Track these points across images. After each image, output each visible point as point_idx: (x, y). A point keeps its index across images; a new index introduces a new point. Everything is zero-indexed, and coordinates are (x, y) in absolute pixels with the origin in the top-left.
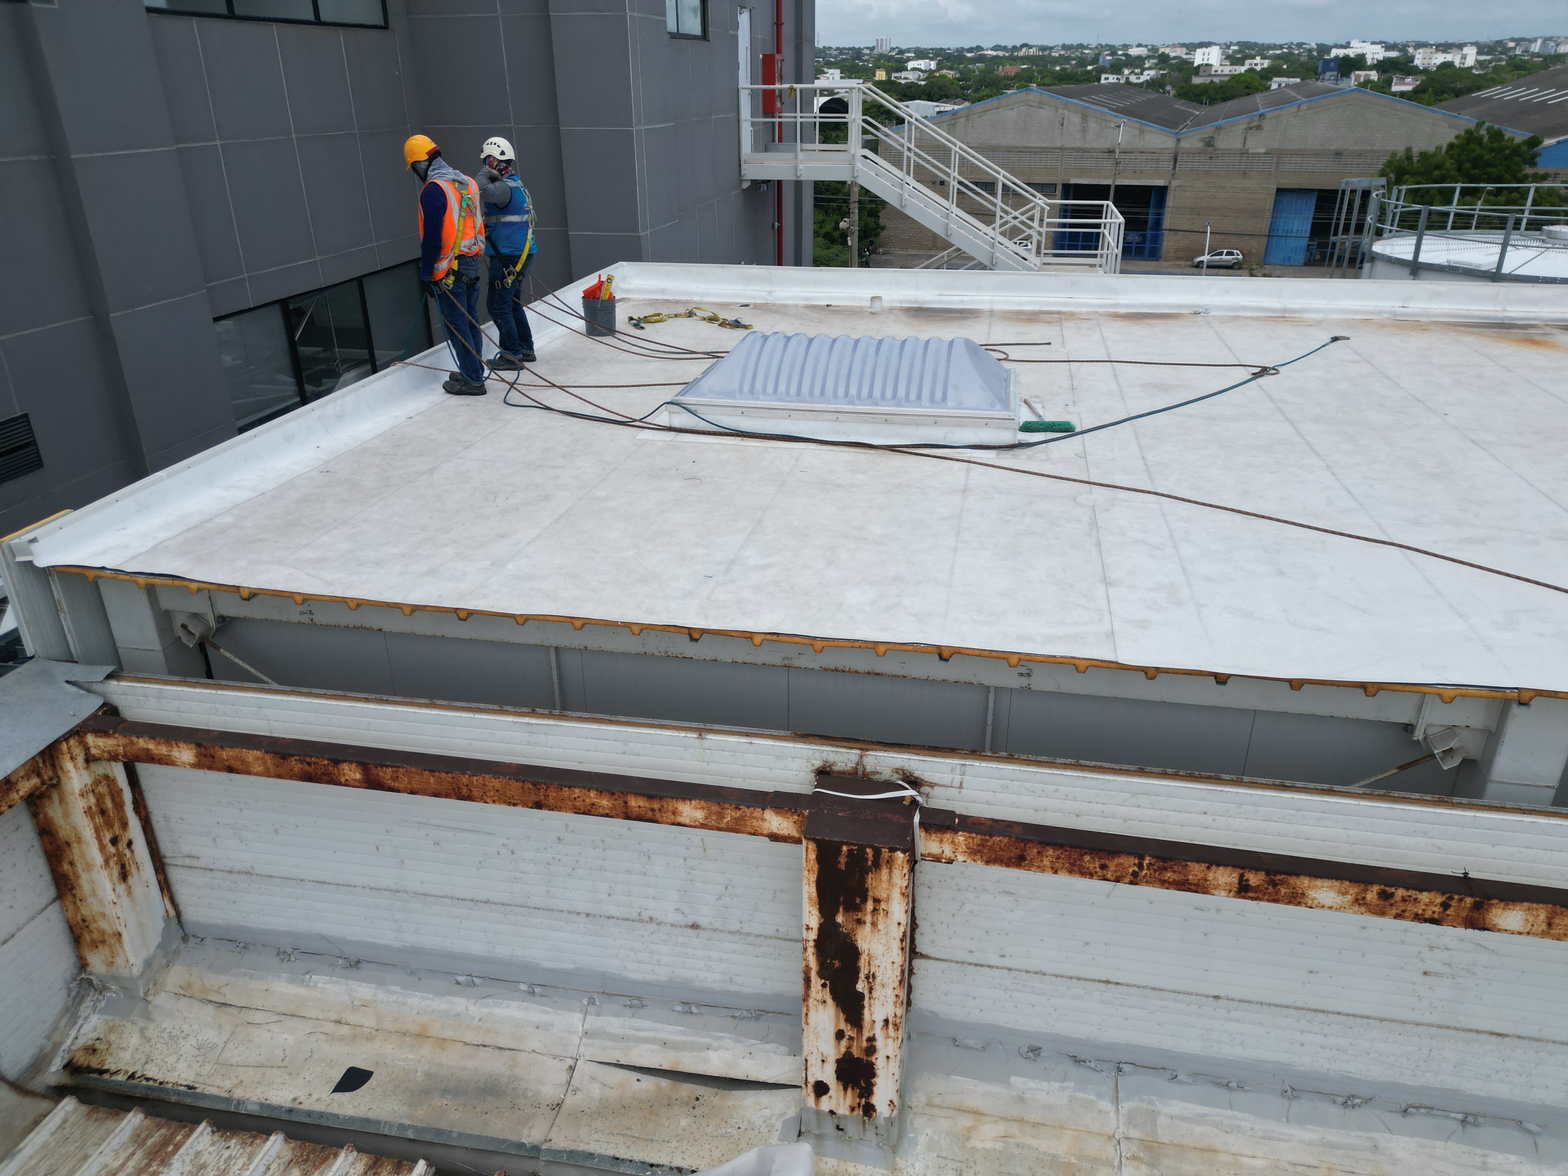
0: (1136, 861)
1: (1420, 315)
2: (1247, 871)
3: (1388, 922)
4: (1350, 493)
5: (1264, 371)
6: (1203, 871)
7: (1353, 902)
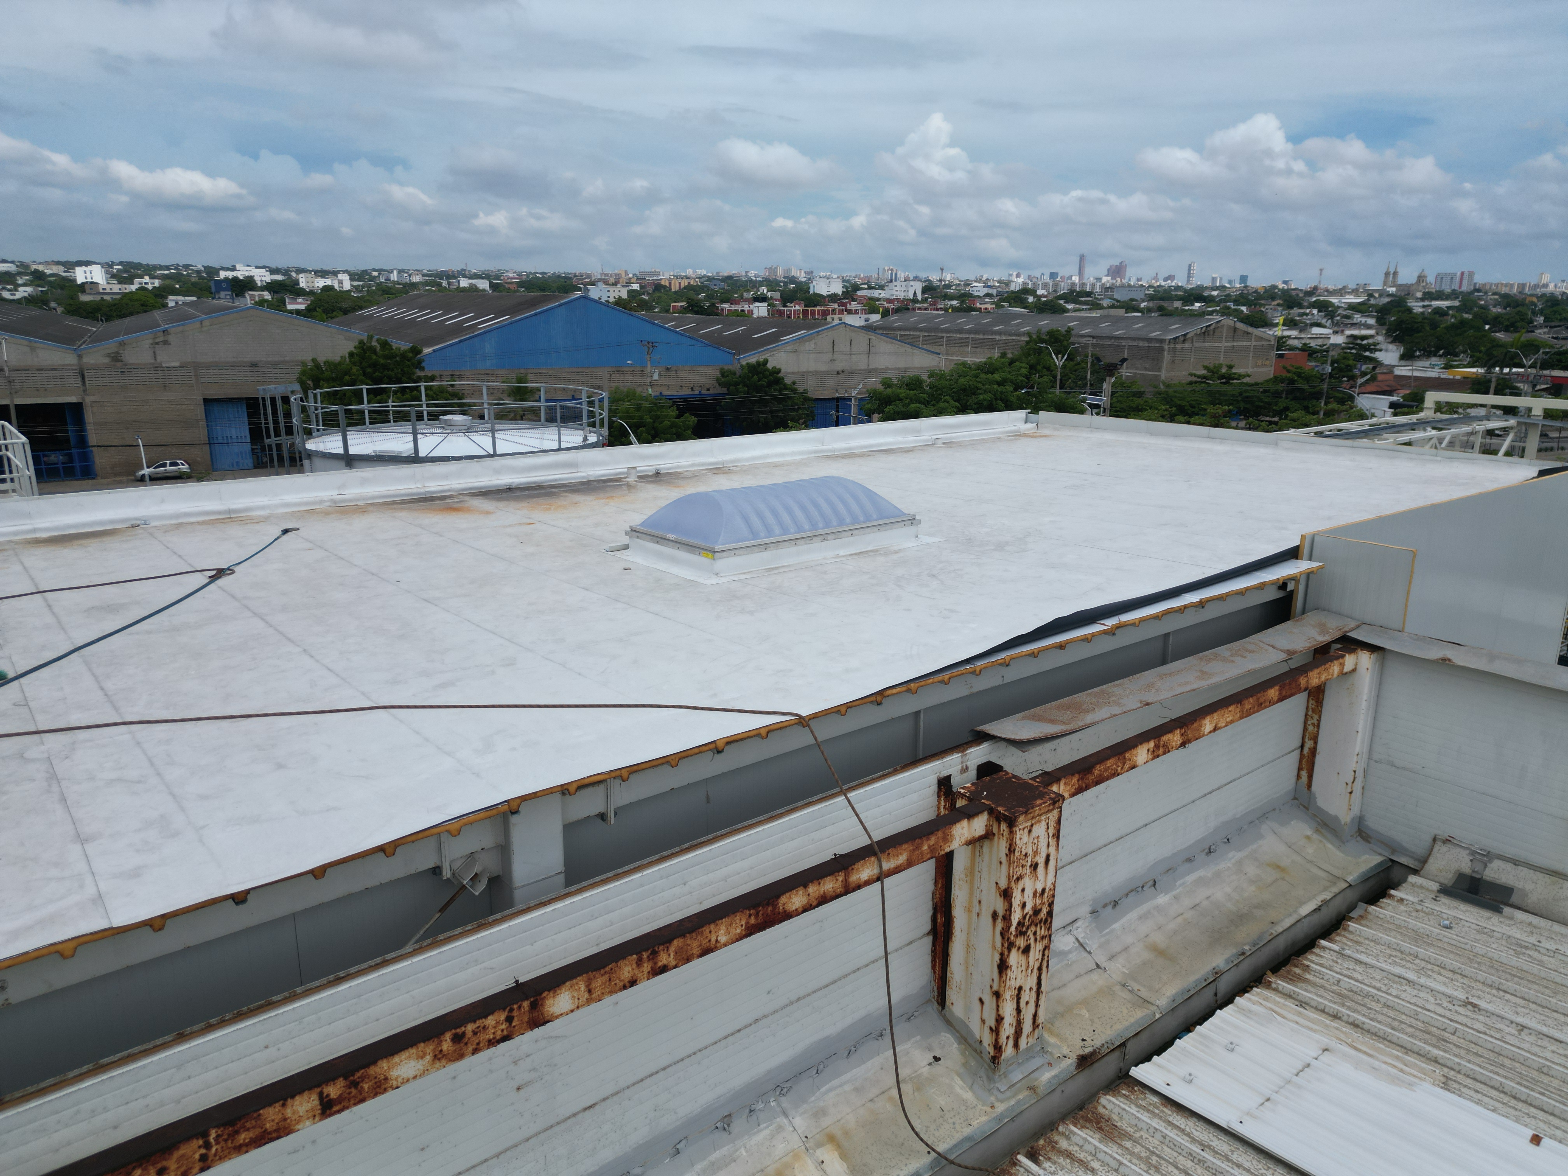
0: (201, 1142)
1: (358, 500)
2: (324, 1086)
3: (469, 1061)
4: (329, 669)
5: (220, 573)
6: (279, 1111)
7: (433, 1060)
